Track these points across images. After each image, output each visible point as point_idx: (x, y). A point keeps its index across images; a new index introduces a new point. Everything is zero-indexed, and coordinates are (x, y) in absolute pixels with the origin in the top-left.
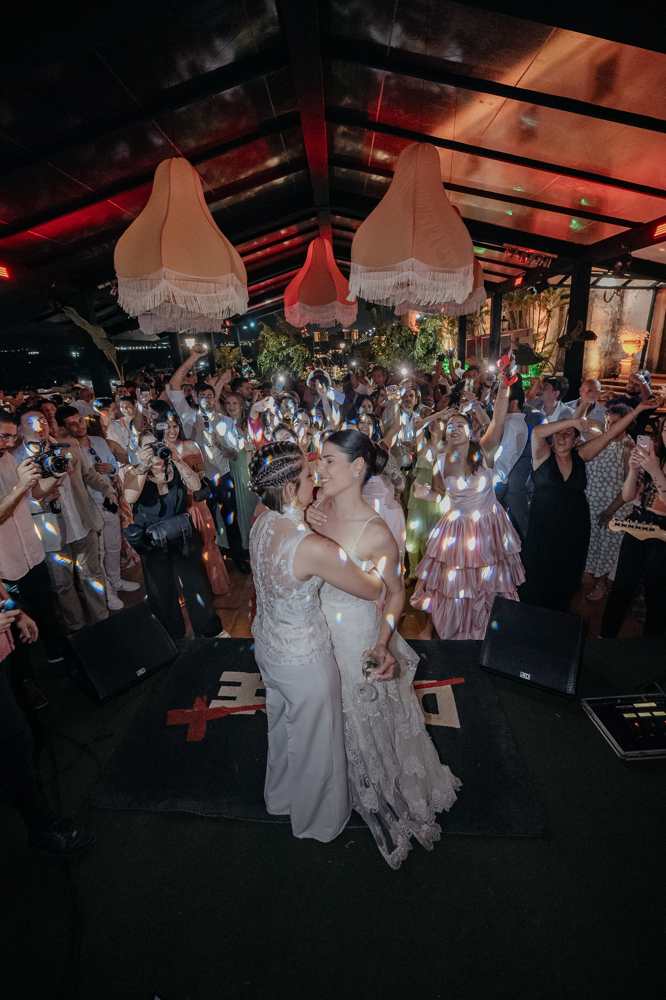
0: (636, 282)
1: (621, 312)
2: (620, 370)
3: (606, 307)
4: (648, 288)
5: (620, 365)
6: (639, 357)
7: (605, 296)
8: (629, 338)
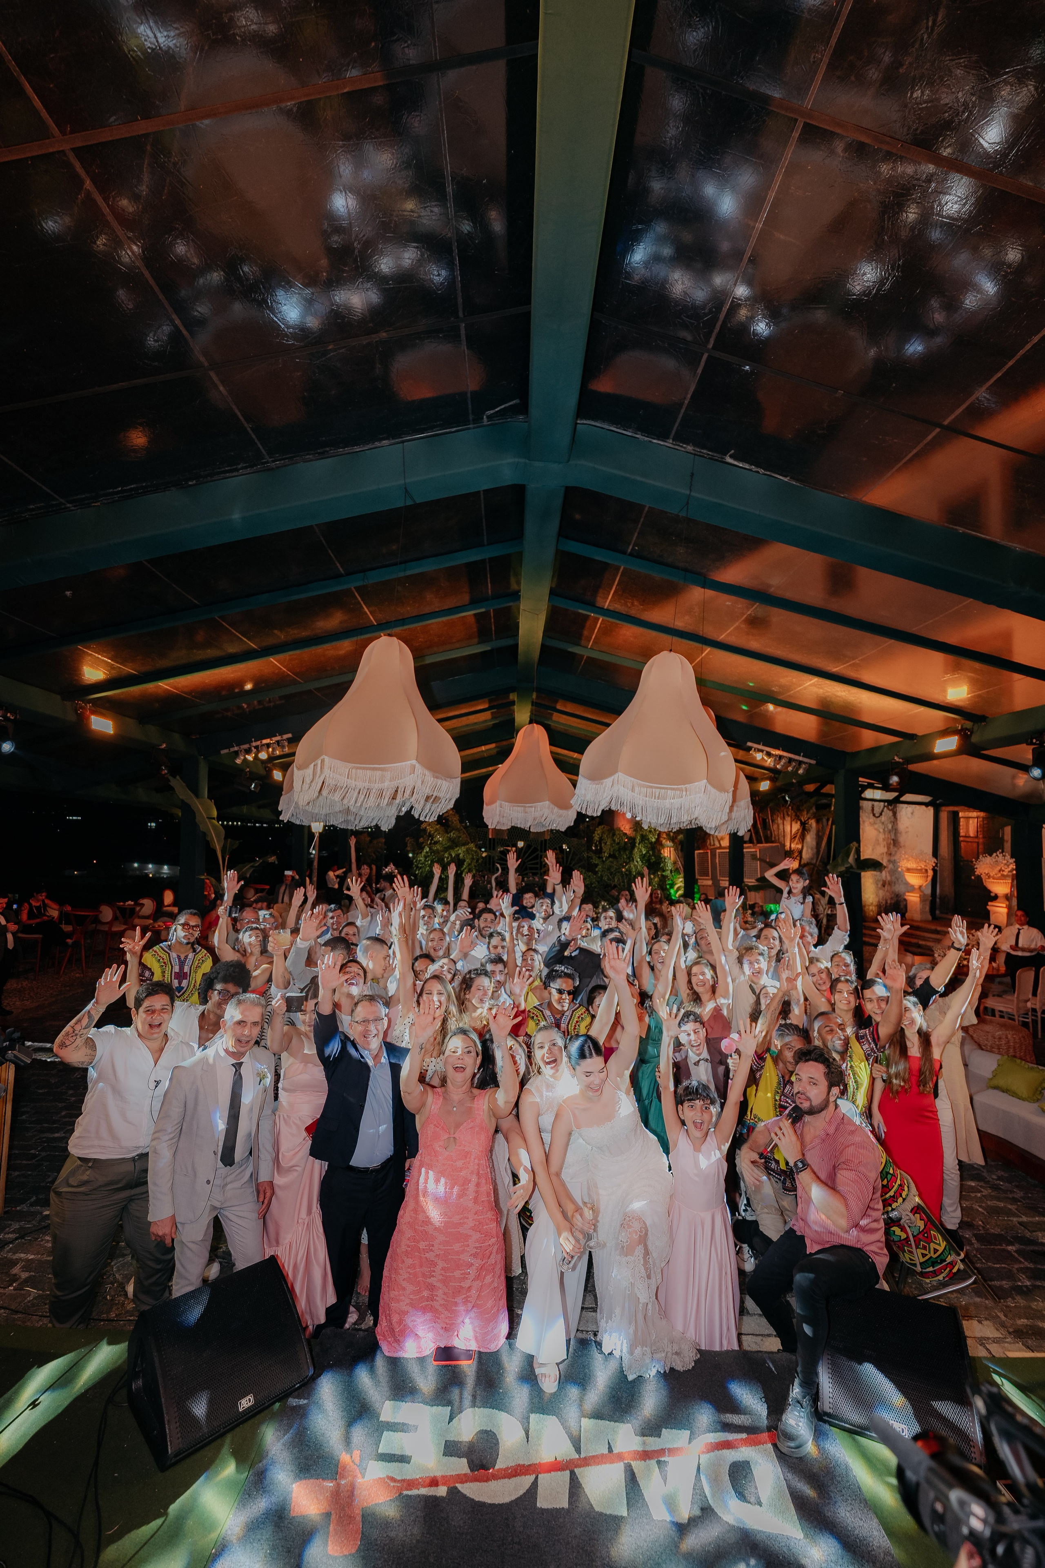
0: (908, 797)
1: (895, 830)
2: (906, 906)
3: (875, 823)
4: (926, 805)
5: (905, 900)
6: (928, 891)
7: (873, 809)
8: (912, 865)
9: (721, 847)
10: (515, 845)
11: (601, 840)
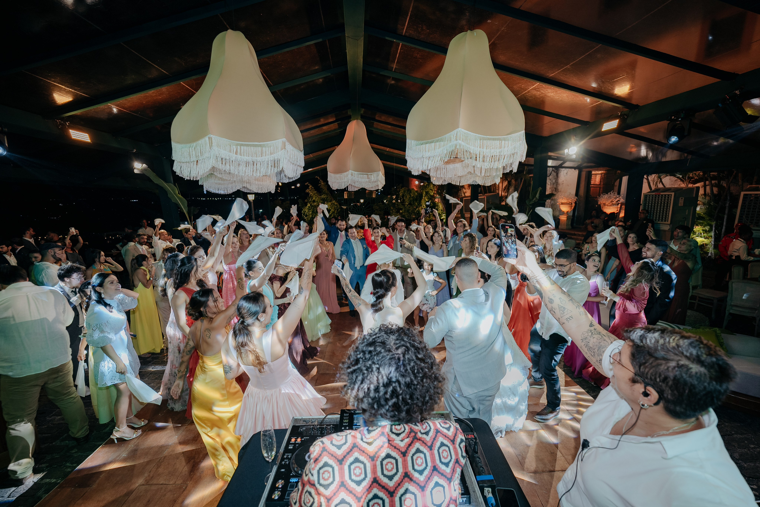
1: (557, 183)
2: (559, 222)
4: (575, 168)
5: (559, 219)
8: (564, 201)
9: (465, 197)
10: (359, 202)
11: (403, 196)
